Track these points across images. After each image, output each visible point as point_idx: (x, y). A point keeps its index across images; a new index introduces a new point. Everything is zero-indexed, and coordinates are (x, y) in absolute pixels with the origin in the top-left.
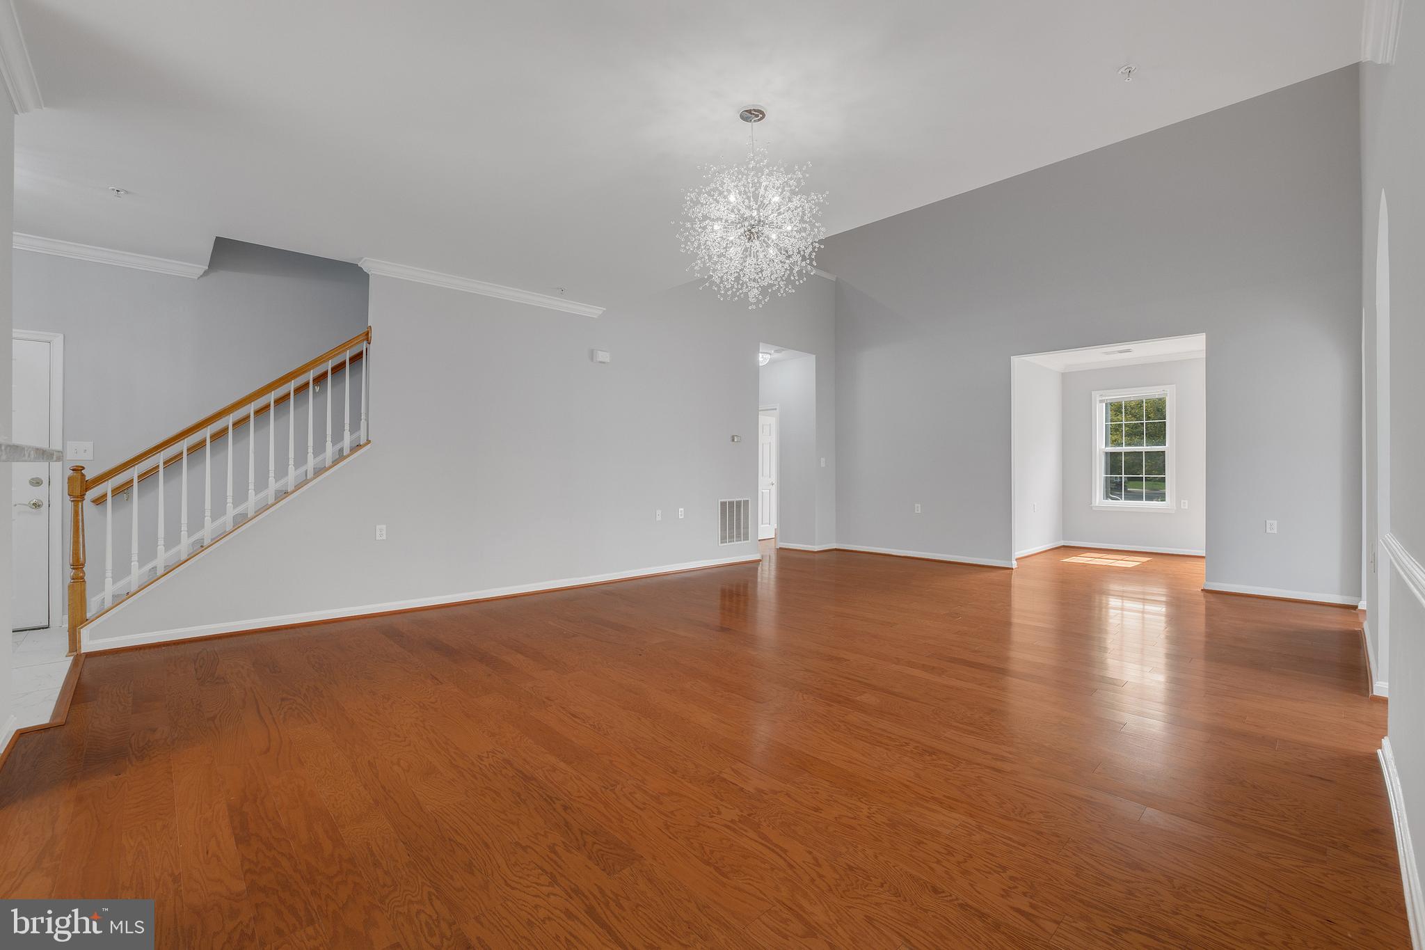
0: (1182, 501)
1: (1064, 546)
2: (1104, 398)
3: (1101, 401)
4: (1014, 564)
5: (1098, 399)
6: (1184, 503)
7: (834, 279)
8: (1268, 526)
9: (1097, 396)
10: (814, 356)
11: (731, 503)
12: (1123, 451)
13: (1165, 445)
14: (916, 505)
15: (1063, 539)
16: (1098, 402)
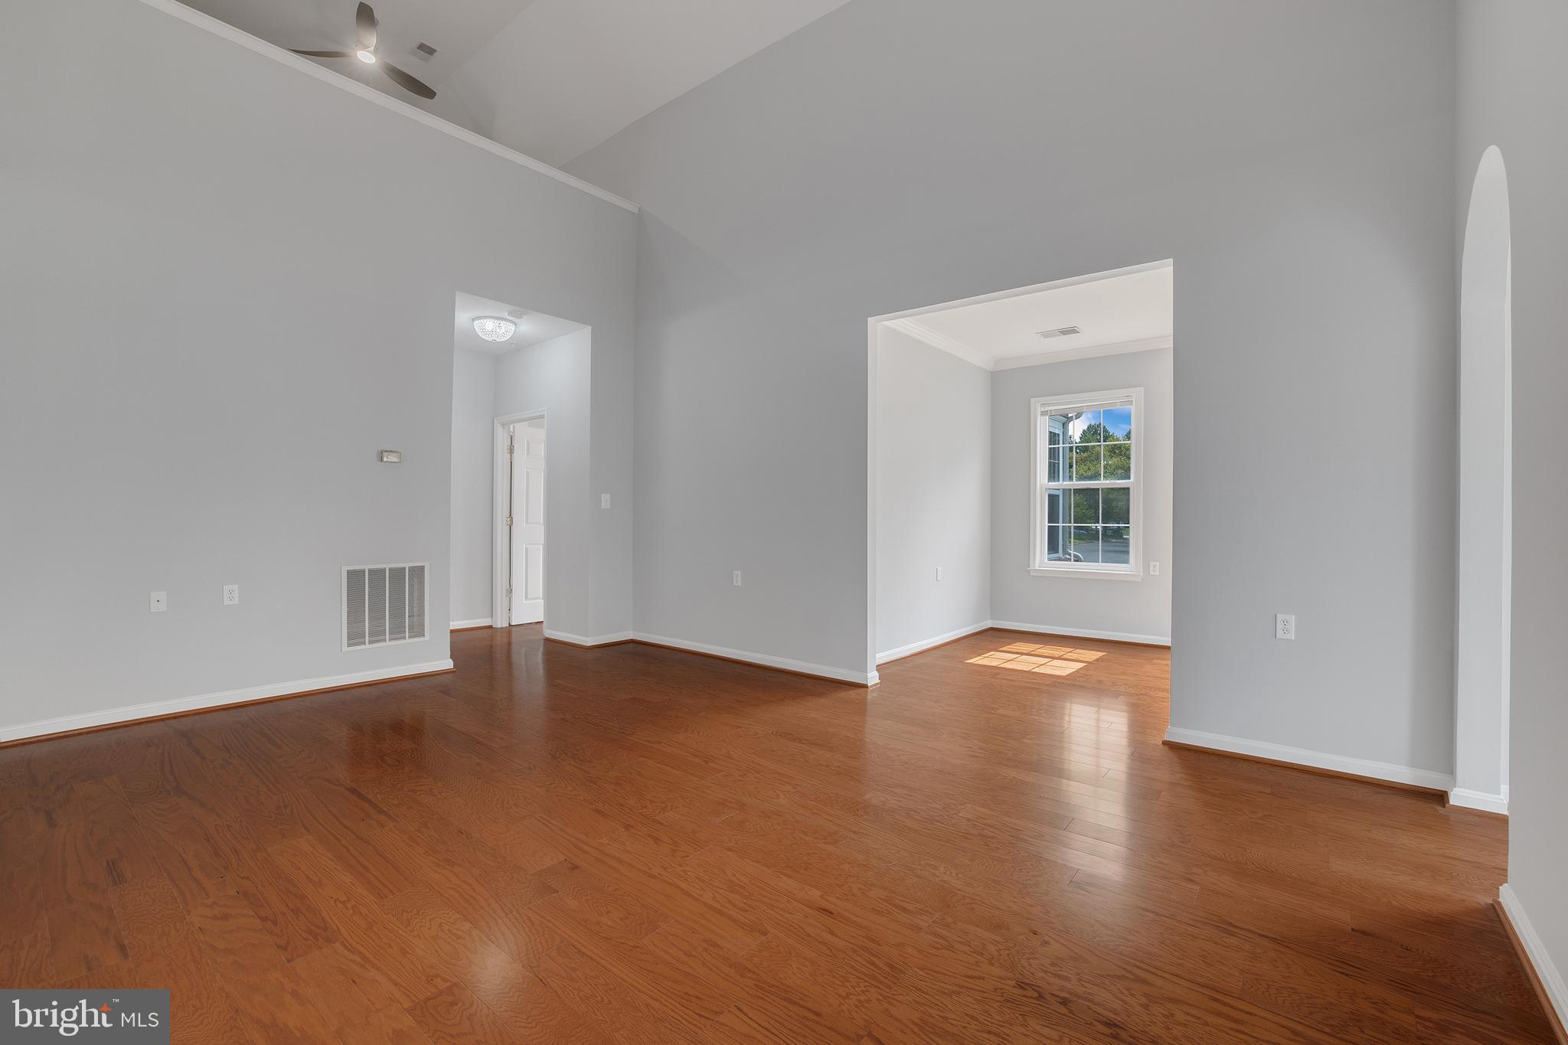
0: (1152, 563)
1: (992, 629)
2: (1047, 409)
3: (1043, 413)
4: (872, 678)
5: (1039, 410)
6: (1155, 566)
7: (636, 212)
8: (1280, 626)
9: (1037, 406)
10: (590, 327)
11: (377, 575)
12: (1072, 488)
13: (1129, 478)
14: (735, 572)
15: (992, 618)
16: (1039, 417)
